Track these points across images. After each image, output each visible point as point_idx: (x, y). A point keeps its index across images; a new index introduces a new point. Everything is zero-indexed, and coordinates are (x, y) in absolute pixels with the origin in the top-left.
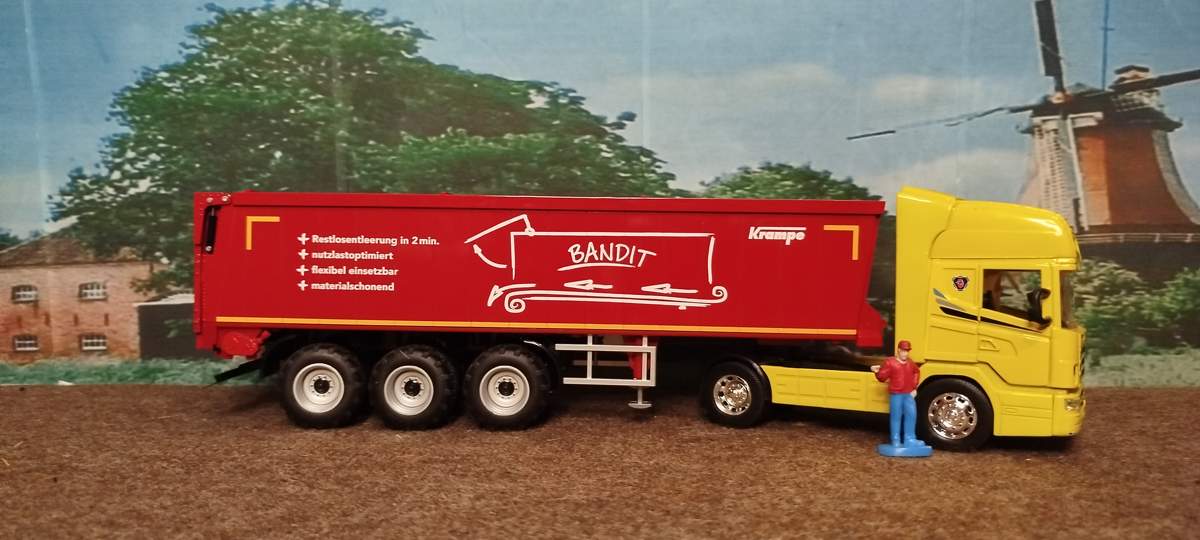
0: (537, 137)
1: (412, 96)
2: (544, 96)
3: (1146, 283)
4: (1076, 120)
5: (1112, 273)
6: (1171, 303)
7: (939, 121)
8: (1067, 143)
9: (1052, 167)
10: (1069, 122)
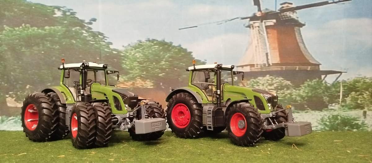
0: (58, 28)
1: (8, 11)
2: (61, 12)
3: (294, 85)
4: (266, 23)
5: (281, 82)
6: (303, 93)
7: (214, 23)
8: (263, 31)
9: (258, 40)
10: (263, 23)
